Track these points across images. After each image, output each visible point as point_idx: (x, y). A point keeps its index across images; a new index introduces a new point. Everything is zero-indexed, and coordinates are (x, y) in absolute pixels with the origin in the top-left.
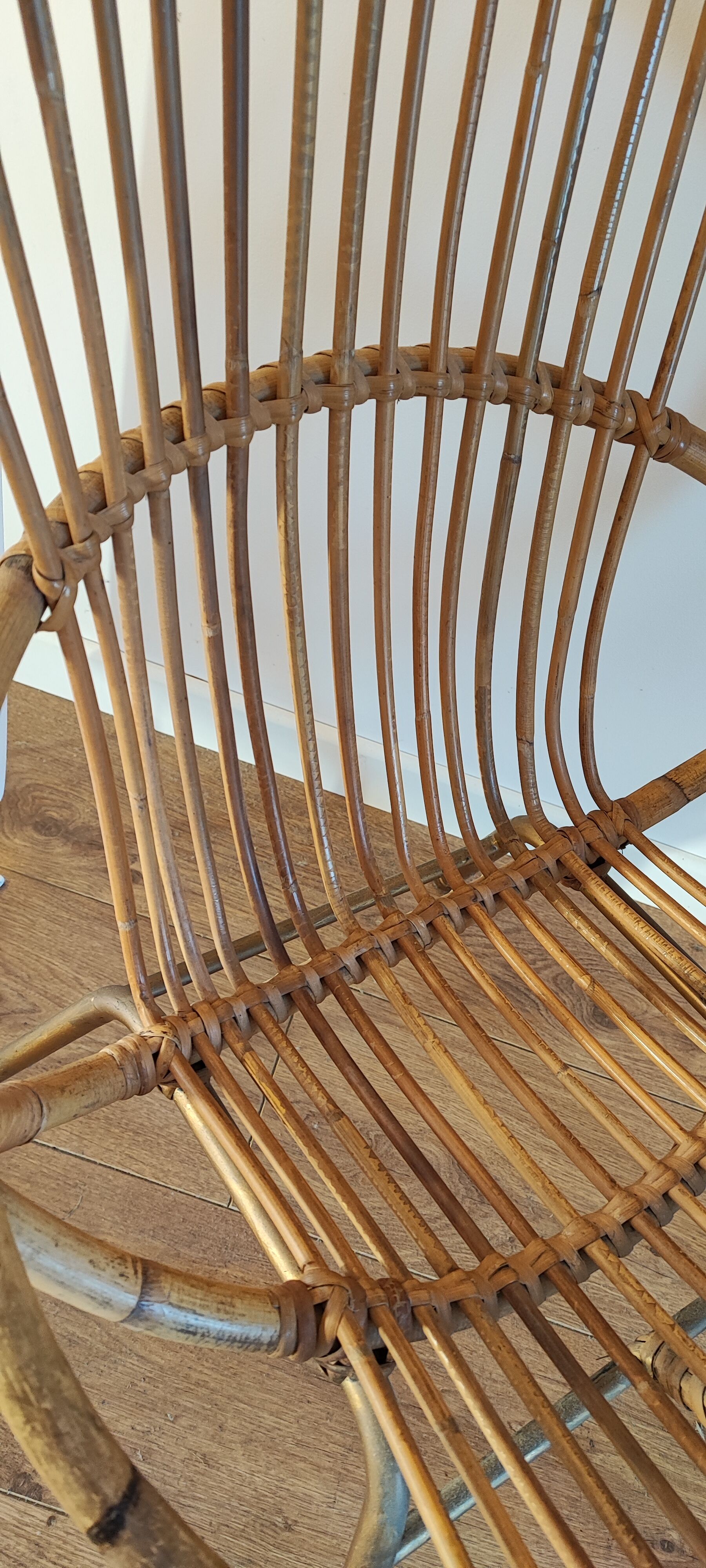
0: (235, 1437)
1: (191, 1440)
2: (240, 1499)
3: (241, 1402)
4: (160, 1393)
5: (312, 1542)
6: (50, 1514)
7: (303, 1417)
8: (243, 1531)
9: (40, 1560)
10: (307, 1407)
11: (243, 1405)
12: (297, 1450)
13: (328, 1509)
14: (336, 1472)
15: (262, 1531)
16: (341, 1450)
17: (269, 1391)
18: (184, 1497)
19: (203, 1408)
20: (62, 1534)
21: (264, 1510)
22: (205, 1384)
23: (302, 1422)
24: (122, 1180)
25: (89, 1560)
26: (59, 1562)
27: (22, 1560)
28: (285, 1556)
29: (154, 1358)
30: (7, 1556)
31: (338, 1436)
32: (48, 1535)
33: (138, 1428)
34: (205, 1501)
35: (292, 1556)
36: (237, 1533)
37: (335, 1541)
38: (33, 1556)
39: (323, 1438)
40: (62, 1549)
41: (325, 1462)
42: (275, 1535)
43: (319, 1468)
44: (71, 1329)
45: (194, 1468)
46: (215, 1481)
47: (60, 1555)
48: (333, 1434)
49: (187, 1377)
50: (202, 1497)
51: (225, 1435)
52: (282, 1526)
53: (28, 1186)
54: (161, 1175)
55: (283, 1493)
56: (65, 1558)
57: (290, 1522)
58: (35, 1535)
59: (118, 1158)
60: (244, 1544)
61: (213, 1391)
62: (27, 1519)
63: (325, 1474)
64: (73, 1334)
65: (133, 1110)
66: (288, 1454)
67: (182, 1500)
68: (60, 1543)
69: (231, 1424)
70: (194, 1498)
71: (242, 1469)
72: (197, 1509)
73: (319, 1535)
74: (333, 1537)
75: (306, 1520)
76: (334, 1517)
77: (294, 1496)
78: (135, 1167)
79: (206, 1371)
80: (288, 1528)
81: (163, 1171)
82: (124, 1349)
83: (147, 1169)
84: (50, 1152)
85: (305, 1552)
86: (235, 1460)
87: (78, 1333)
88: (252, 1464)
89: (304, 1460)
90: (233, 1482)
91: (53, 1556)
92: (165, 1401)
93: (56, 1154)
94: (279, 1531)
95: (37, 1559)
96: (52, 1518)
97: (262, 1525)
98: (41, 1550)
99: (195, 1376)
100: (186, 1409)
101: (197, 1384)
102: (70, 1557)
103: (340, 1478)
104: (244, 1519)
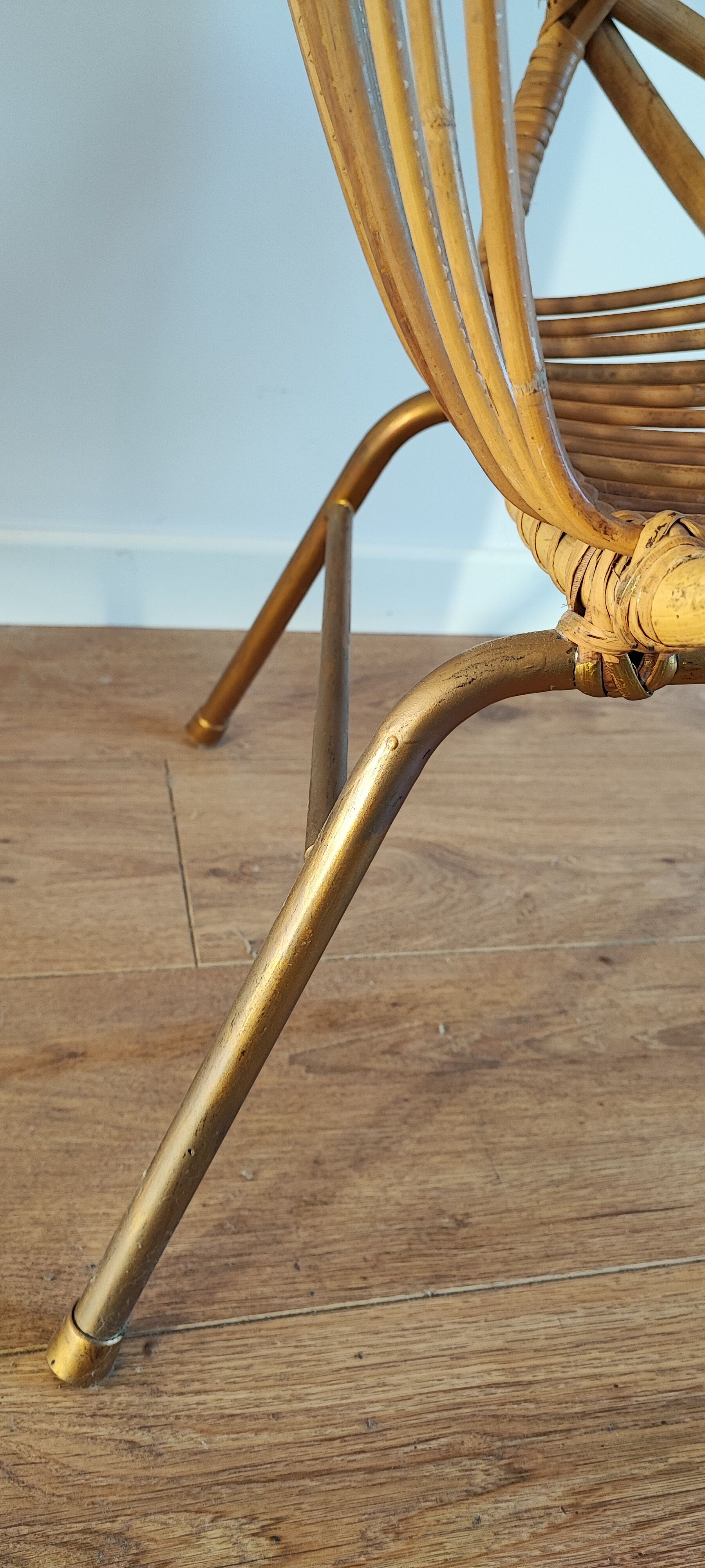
0: (341, 1164)
1: (288, 1188)
2: (385, 1220)
3: (326, 1129)
5: (499, 1225)
6: (144, 1341)
7: (409, 1116)
8: (410, 1249)
9: (159, 1400)
10: (407, 1106)
11: (330, 1133)
12: (423, 1148)
13: (496, 1187)
14: (480, 1150)
15: (432, 1240)
16: (474, 1128)
18: (315, 1247)
19: (282, 1152)
20: (174, 1356)
21: (422, 1219)
22: (272, 1130)
23: (410, 1120)
24: (47, 984)
25: (229, 1368)
26: (187, 1389)
27: (132, 1411)
28: (477, 1252)
30: (106, 1416)
31: (461, 1118)
32: (154, 1366)
33: (212, 1202)
34: (343, 1240)
35: (484, 1249)
36: (404, 1255)
37: (524, 1214)
38: (146, 1399)
39: (445, 1125)
40: (182, 1373)
41: (462, 1146)
42: (451, 1237)
43: (459, 1154)
44: (63, 1140)
45: (308, 1213)
46: (343, 1215)
47: (184, 1381)
48: (454, 1117)
50: (337, 1237)
51: (328, 1167)
52: (454, 1225)
54: (94, 965)
55: (434, 1194)
56: (193, 1381)
57: (459, 1218)
58: (135, 1375)
59: (31, 967)
60: (419, 1262)
61: (284, 1132)
63: (470, 1156)
64: (68, 1144)
66: (414, 1155)
67: (314, 1251)
68: (176, 1367)
69: (326, 1154)
70: (328, 1243)
71: (368, 1191)
72: (339, 1252)
73: (503, 1215)
74: (520, 1210)
75: (478, 1208)
76: (507, 1191)
77: (447, 1191)
78: (57, 967)
79: (264, 1117)
80: (461, 1224)
81: (94, 960)
82: (146, 1134)
83: (74, 965)
85: (497, 1240)
86: (354, 1186)
87: (74, 1140)
88: (378, 1181)
89: (438, 1153)
90: (366, 1207)
91: (175, 1385)
94: (453, 1231)
95: (153, 1400)
96: (149, 1347)
97: (429, 1234)
98: (154, 1387)
100: (262, 1162)
101: (261, 1133)
102: (200, 1376)
103: (489, 1153)
104: (403, 1238)
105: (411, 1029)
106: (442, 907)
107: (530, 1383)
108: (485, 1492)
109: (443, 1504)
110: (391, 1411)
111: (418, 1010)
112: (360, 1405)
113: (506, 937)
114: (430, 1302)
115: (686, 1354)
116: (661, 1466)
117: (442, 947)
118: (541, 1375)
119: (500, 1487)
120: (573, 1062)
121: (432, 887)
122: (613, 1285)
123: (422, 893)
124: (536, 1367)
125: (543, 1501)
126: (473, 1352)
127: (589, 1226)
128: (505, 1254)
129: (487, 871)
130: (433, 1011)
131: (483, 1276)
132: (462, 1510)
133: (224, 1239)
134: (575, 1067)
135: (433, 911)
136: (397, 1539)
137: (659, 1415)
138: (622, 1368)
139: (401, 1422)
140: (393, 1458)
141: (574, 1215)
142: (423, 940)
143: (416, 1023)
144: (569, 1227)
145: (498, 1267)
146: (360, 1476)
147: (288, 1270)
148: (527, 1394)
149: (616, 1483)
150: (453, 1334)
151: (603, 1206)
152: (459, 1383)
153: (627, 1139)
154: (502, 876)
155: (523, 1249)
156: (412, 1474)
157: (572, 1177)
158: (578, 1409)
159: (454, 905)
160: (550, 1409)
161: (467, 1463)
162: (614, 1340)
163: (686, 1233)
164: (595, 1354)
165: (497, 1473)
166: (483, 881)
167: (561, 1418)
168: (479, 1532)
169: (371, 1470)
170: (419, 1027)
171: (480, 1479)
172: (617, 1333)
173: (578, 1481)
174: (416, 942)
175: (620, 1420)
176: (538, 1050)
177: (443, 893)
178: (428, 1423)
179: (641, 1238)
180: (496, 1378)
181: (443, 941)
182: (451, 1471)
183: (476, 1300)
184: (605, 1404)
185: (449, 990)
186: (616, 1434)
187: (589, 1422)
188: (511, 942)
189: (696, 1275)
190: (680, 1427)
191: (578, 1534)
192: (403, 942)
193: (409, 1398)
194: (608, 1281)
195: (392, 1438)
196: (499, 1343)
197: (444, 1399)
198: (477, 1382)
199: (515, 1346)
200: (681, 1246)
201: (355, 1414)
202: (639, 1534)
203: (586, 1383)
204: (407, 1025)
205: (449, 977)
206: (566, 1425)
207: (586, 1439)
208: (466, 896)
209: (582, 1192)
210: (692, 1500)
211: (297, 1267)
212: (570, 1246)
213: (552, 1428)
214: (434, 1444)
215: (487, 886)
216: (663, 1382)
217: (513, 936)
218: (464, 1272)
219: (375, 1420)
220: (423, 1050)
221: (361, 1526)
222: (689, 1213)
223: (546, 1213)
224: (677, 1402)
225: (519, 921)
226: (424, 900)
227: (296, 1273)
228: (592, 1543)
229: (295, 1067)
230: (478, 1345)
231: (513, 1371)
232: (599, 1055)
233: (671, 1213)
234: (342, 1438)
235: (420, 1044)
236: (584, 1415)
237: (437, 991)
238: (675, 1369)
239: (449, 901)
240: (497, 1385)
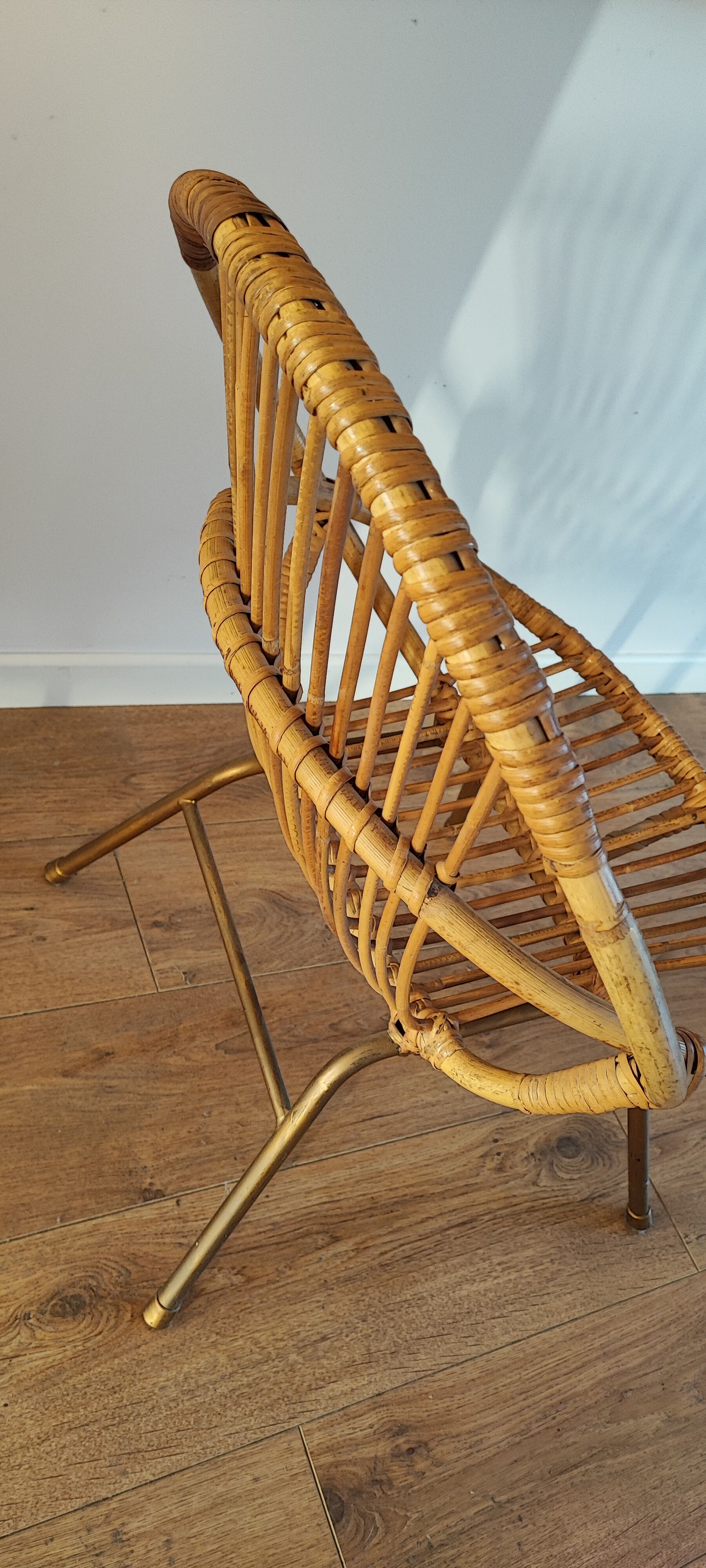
0: (248, 1104)
1: (226, 1119)
4: (191, 1107)
6: (175, 1200)
11: (241, 1088)
17: (250, 1073)
19: (220, 1100)
22: (214, 1089)
24: (83, 1010)
27: (177, 1230)
29: (174, 1092)
31: (302, 1073)
39: (295, 1078)
44: (115, 1104)
48: (298, 1074)
49: (200, 1091)
51: (243, 1106)
53: (25, 1043)
54: (105, 995)
59: (71, 999)
61: (220, 1089)
62: (165, 1210)
64: (118, 1106)
65: (60, 966)
69: (241, 1099)
70: (248, 1145)
71: (262, 1117)
78: (85, 998)
81: (104, 992)
83: (94, 996)
84: (25, 1017)
86: (256, 1115)
87: (121, 1103)
88: (267, 1112)
91: (193, 1218)
92: (197, 1109)
93: (29, 1016)
96: (178, 1203)
99: (204, 1088)
100: (211, 1106)
101: (209, 1091)
105: (273, 1022)
106: (283, 940)
107: (338, 1201)
108: (323, 1247)
109: (307, 1254)
110: (283, 1219)
111: (276, 1011)
112: (270, 1217)
113: (317, 957)
114: (294, 1169)
115: (401, 1181)
116: (390, 1230)
117: (284, 968)
118: (342, 1197)
119: (328, 1244)
120: (353, 1036)
121: (277, 926)
122: (372, 1153)
123: (271, 930)
124: (340, 1194)
125: (345, 1248)
126: (315, 1190)
127: (361, 1126)
128: (326, 1143)
129: (305, 911)
130: (284, 1010)
131: (317, 1155)
132: (314, 1255)
133: (201, 1148)
134: (354, 1039)
135: (278, 943)
136: (290, 1268)
137: (389, 1209)
138: (375, 1190)
139: (288, 1222)
140: (285, 1238)
141: (355, 1121)
142: (275, 964)
143: (276, 1019)
144: (353, 1127)
145: (323, 1149)
146: (274, 1247)
147: (232, 1161)
148: (337, 1205)
149: (372, 1238)
150: (306, 1182)
151: (367, 1115)
152: (309, 1204)
153: (378, 1078)
154: (313, 913)
155: (332, 1140)
156: (294, 1243)
157: (353, 1101)
158: (358, 1209)
159: (289, 937)
160: (348, 1211)
161: (315, 1236)
162: (372, 1178)
163: (403, 1125)
164: (364, 1185)
165: (327, 1239)
166: (304, 918)
167: (351, 1214)
168: (320, 1264)
169: (277, 1244)
170: (277, 1021)
171: (320, 1242)
172: (373, 1175)
173: (358, 1239)
174: (271, 966)
175: (375, 1212)
176: (337, 1030)
177: (283, 929)
178: (299, 1222)
179: (384, 1129)
180: (325, 1199)
181: (284, 964)
182: (308, 1240)
183: (314, 1166)
184: (368, 1206)
185: (290, 996)
186: (373, 1218)
187: (362, 1215)
188: (320, 960)
189: (406, 1144)
190: (398, 1213)
191: (359, 1260)
192: (264, 966)
193: (290, 1212)
194: (370, 1151)
195: (285, 1229)
196: (325, 1184)
197: (304, 1211)
198: (317, 1202)
199: (332, 1185)
200: (401, 1131)
201: (268, 1222)
202: (382, 1257)
203: (361, 1198)
204: (271, 1021)
205: (290, 987)
206: (353, 1217)
207: (361, 1222)
208: (295, 930)
209: (359, 1109)
210: (401, 1242)
211: (235, 1159)
212: (353, 1136)
213: (347, 1218)
214: (301, 1230)
215: (306, 921)
216: (392, 1194)
217: (320, 957)
218: (308, 1154)
219: (277, 1223)
220: (280, 1035)
221: (276, 1266)
222: (405, 1115)
223: (342, 1121)
224: (396, 1202)
225: (323, 946)
226: (272, 936)
227: (234, 1162)
228: (364, 1262)
229: (219, 1051)
230: (316, 1186)
231: (331, 1196)
232: (365, 1030)
233: (397, 1116)
234: (264, 1232)
235: (279, 1031)
236: (360, 1212)
237: (285, 997)
238: (396, 1188)
239: (287, 935)
240: (325, 1203)
